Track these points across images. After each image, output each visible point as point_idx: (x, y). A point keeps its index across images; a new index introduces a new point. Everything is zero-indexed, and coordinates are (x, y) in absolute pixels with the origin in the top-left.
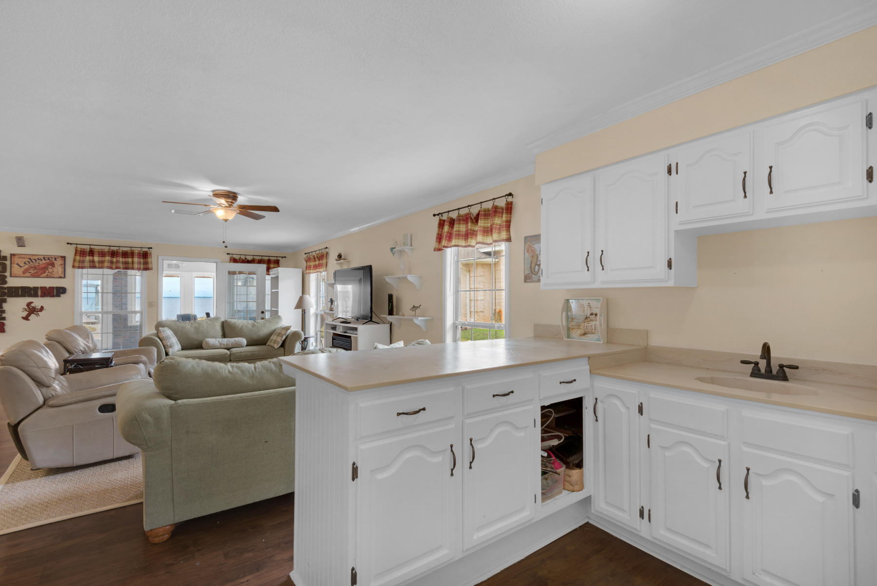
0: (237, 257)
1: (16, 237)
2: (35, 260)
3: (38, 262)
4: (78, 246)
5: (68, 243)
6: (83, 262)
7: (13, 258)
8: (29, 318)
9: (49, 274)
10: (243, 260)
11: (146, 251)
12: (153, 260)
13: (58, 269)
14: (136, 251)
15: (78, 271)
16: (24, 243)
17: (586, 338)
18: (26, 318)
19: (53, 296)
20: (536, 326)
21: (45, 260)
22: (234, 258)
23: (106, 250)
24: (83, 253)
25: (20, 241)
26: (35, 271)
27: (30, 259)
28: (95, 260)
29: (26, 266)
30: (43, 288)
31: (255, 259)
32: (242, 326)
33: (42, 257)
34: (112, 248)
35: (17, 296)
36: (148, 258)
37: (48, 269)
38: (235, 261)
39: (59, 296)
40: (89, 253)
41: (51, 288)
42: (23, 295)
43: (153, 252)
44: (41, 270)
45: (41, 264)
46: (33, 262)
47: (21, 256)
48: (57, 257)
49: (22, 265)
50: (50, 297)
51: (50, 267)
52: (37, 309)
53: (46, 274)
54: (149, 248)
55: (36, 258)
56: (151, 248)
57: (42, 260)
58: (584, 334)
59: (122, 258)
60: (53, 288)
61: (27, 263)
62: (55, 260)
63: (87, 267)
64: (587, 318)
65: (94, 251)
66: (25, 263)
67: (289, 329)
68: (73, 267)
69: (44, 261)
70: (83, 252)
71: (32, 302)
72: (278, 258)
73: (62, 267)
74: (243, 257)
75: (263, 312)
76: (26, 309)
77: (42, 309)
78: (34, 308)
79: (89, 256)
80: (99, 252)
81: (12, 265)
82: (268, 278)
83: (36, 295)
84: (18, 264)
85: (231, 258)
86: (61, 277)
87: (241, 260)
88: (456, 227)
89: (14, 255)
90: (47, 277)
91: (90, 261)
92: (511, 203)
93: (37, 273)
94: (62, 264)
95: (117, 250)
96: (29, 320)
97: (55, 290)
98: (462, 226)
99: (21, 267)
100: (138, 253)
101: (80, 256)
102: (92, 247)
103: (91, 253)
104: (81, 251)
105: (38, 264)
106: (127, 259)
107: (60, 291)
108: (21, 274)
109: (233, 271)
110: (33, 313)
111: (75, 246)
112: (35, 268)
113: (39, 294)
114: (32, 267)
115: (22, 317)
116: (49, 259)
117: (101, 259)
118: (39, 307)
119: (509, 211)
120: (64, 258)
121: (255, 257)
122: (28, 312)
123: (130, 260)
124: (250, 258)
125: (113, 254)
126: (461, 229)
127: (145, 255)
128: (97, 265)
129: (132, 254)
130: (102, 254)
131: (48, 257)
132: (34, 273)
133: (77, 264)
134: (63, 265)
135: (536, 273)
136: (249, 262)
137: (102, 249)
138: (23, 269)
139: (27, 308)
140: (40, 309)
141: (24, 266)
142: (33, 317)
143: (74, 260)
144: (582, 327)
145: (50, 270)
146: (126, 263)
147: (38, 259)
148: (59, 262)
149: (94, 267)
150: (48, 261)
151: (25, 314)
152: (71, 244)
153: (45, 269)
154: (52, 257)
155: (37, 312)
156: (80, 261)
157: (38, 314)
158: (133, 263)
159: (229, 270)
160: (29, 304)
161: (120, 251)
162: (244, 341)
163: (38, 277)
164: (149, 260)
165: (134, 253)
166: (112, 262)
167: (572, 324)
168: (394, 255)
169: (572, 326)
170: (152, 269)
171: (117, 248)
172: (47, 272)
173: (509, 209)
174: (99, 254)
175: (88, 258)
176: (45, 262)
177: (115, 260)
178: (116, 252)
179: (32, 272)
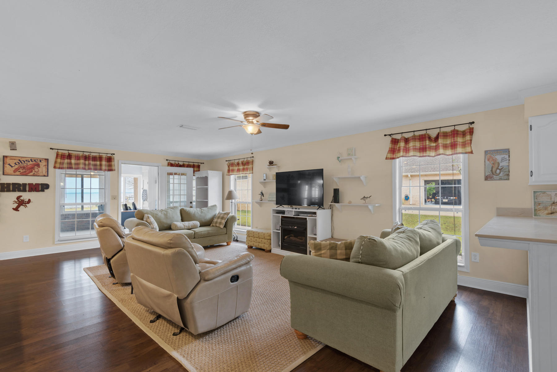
0: (173, 162)
1: (10, 142)
2: (23, 161)
3: (26, 163)
4: (59, 151)
5: (51, 149)
6: (63, 163)
7: (5, 159)
8: (18, 209)
9: (35, 173)
10: (177, 164)
11: (110, 157)
12: (115, 163)
13: (43, 169)
14: (104, 156)
15: (58, 171)
16: (16, 147)
17: (554, 216)
18: (16, 209)
19: (39, 191)
20: (498, 209)
21: (32, 161)
22: (171, 163)
23: (80, 155)
24: (63, 157)
25: (13, 146)
26: (24, 170)
27: (19, 160)
28: (72, 162)
29: (17, 167)
30: (30, 185)
31: (185, 164)
32: (195, 213)
33: (30, 159)
34: (85, 153)
35: (9, 191)
36: (111, 162)
37: (34, 169)
38: (172, 165)
39: (44, 191)
40: (67, 157)
41: (37, 185)
42: (14, 191)
43: (116, 157)
44: (29, 169)
45: (28, 164)
46: (22, 163)
47: (12, 158)
48: (41, 159)
49: (13, 165)
50: (36, 191)
51: (36, 167)
52: (26, 201)
53: (33, 173)
54: (112, 154)
55: (24, 159)
56: (114, 154)
57: (29, 162)
58: (551, 213)
59: (93, 161)
60: (38, 184)
61: (17, 163)
62: (40, 161)
63: (65, 168)
64: (554, 203)
65: (71, 156)
66: (15, 164)
67: (229, 214)
68: (55, 167)
69: (31, 163)
70: (64, 155)
71: (21, 196)
72: (199, 164)
73: (46, 167)
74: (177, 163)
75: (191, 203)
76: (16, 202)
77: (29, 201)
78: (23, 201)
79: (67, 159)
80: (75, 156)
81: (5, 165)
82: (194, 178)
83: (24, 190)
84: (9, 164)
85: (168, 163)
86: (45, 176)
87: (176, 165)
88: (411, 144)
89: (6, 157)
90: (34, 175)
91: (68, 164)
92: (473, 128)
93: (25, 172)
94: (45, 165)
95: (89, 155)
96: (18, 211)
97: (40, 186)
98: (417, 143)
99: (12, 167)
100: (105, 158)
101: (61, 159)
102: (70, 152)
103: (69, 157)
104: (62, 155)
105: (26, 165)
106: (96, 162)
107: (44, 187)
108: (12, 172)
109: (170, 173)
110: (22, 205)
111: (57, 151)
112: (24, 168)
113: (27, 189)
114: (21, 167)
115: (13, 209)
116: (35, 161)
117: (76, 162)
118: (27, 200)
119: (471, 134)
120: (47, 160)
121: (184, 163)
122: (17, 204)
123: (98, 163)
124: (181, 163)
125: (86, 158)
126: (416, 145)
127: (109, 160)
128: (73, 166)
129: (100, 159)
130: (78, 158)
131: (34, 159)
132: (23, 172)
133: (58, 165)
134: (47, 166)
135: (497, 175)
136: (181, 166)
137: (77, 154)
138: (14, 169)
139: (17, 200)
140: (27, 202)
141: (15, 166)
142: (22, 208)
143: (56, 162)
144: (549, 209)
145: (36, 170)
146: (95, 165)
147: (26, 160)
148: (43, 163)
149: (71, 168)
150: (35, 162)
151: (15, 206)
152: (53, 149)
153: (31, 169)
154: (38, 159)
155: (25, 204)
156: (60, 163)
157: (26, 206)
158: (101, 165)
159: (168, 172)
160: (18, 198)
161: (91, 156)
162: (198, 223)
163: (26, 175)
164: (113, 163)
165: (102, 157)
166: (85, 164)
167: (538, 207)
168: (340, 162)
169: (539, 208)
170: (115, 170)
171: (89, 153)
172: (34, 171)
173: (472, 132)
174: (75, 158)
175: (66, 161)
176: (33, 163)
177: (87, 162)
178: (87, 156)
179: (22, 171)
